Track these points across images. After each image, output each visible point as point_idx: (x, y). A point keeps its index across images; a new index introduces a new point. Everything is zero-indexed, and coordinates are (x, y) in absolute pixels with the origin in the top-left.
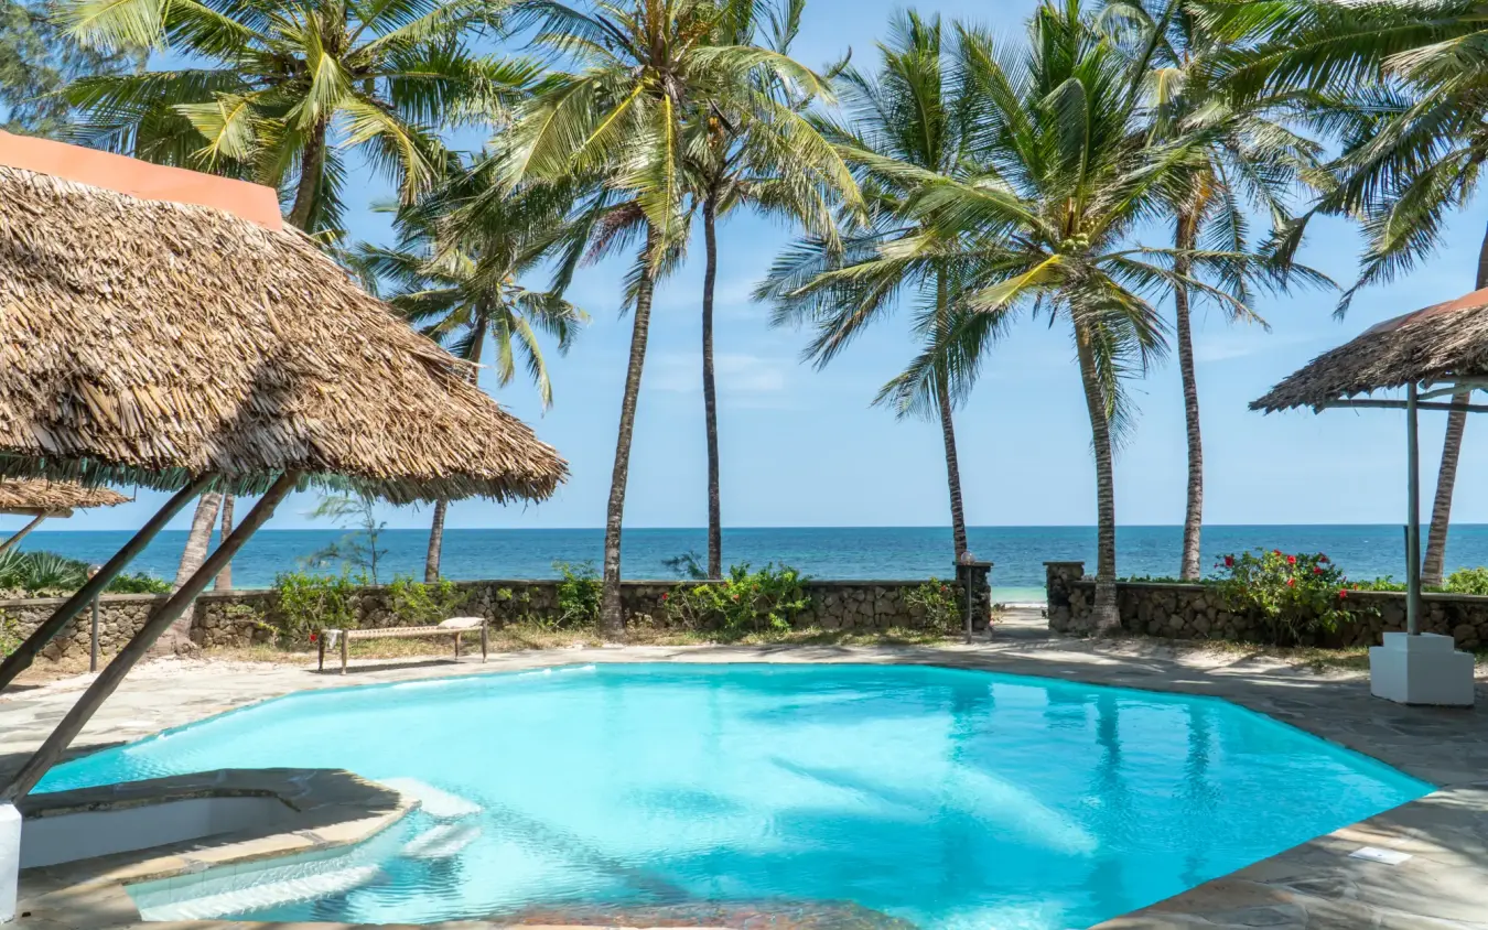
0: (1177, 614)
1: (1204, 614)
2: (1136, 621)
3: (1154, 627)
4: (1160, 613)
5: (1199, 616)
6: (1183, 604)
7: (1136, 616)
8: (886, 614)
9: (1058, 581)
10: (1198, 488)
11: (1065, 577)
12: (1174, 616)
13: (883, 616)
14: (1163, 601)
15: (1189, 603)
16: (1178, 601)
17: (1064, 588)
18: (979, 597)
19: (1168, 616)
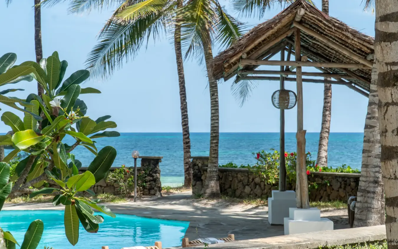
0: (248, 185)
1: (260, 186)
2: (230, 189)
3: (238, 193)
4: (240, 185)
5: (257, 187)
6: (251, 180)
7: (230, 187)
8: (101, 186)
9: (196, 167)
10: (327, 113)
11: (200, 165)
12: (247, 187)
13: (99, 188)
14: (242, 178)
15: (253, 179)
16: (249, 178)
17: (200, 171)
18: (153, 176)
19: (244, 188)
